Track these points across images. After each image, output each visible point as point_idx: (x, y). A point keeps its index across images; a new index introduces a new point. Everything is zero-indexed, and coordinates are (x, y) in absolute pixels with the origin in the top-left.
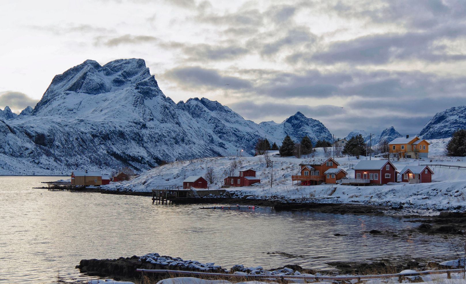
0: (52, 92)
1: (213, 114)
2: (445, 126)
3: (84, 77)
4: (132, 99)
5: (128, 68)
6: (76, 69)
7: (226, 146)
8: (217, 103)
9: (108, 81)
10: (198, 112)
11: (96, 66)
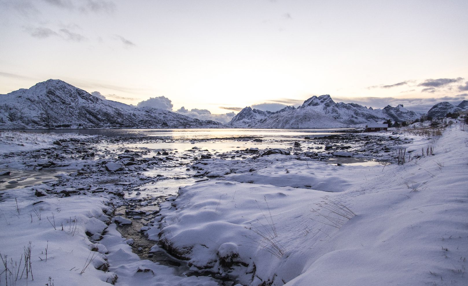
0: (304, 105)
1: (355, 108)
2: (437, 109)
3: (312, 101)
4: (323, 108)
5: (325, 97)
6: (311, 99)
7: (358, 118)
8: (356, 104)
9: (319, 101)
10: (349, 108)
11: (316, 97)
